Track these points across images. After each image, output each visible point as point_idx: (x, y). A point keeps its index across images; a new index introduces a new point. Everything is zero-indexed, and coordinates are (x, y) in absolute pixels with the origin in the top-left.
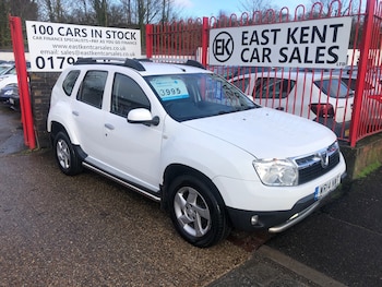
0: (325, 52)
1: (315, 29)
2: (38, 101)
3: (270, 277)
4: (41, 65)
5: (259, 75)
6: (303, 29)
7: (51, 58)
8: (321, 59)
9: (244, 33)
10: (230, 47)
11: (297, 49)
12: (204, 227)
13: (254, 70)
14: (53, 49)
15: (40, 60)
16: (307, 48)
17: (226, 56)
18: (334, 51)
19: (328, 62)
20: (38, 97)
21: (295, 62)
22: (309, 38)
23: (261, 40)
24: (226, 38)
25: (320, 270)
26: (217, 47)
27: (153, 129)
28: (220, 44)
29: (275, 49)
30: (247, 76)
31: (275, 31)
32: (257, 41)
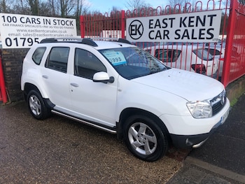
0: (205, 32)
1: (198, 18)
2: (9, 69)
3: (199, 177)
4: (9, 44)
5: (157, 47)
6: (190, 18)
7: (16, 39)
8: (202, 36)
9: (150, 20)
10: (141, 30)
11: (186, 30)
12: (151, 148)
13: (155, 44)
14: (17, 33)
15: (8, 40)
16: (193, 30)
17: (138, 35)
18: (210, 31)
19: (207, 38)
20: (8, 66)
21: (186, 39)
22: (194, 24)
23: (162, 25)
24: (138, 24)
25: (228, 169)
26: (132, 30)
27: (110, 85)
28: (134, 28)
29: (172, 31)
30: (149, 48)
31: (172, 19)
32: (159, 25)
